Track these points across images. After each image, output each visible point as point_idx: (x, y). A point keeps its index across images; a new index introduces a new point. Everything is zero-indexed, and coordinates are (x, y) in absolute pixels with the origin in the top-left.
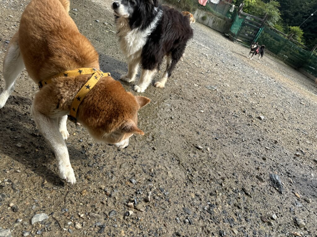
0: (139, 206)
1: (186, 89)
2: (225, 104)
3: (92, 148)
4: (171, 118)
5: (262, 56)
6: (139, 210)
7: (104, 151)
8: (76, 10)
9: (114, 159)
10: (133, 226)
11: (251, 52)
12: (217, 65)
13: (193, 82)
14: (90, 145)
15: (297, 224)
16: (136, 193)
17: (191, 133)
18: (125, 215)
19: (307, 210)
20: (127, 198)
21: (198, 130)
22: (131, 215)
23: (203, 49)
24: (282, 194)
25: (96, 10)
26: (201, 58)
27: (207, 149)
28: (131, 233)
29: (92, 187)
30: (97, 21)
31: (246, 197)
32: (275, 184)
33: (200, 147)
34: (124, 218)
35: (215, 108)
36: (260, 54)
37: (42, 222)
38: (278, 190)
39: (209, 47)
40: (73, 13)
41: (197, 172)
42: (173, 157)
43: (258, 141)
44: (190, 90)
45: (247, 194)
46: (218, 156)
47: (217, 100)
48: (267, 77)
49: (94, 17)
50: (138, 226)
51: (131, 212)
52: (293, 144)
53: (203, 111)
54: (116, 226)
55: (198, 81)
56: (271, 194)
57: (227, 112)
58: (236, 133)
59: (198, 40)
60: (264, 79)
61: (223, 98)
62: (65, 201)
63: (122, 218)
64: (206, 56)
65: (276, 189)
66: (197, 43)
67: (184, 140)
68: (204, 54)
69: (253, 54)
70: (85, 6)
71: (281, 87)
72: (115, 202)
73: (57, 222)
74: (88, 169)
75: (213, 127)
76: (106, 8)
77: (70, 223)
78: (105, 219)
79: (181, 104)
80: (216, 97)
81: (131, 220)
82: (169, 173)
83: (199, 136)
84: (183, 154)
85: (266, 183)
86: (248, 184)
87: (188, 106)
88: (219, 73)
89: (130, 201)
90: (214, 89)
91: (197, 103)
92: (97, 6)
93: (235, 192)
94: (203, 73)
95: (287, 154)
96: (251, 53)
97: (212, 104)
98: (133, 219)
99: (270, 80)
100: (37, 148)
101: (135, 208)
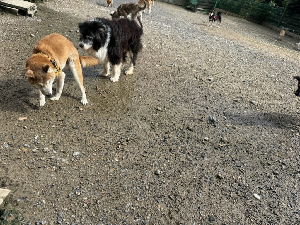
0: (124, 143)
1: (150, 71)
2: (182, 75)
3: (93, 121)
4: (139, 95)
5: (220, 21)
6: (124, 145)
7: (99, 122)
8: (52, 26)
9: (106, 124)
10: (122, 152)
11: (210, 19)
12: (177, 42)
13: (155, 63)
14: (91, 120)
15: (222, 141)
16: (121, 138)
17: (154, 101)
18: (117, 148)
19: (232, 133)
20: (117, 141)
21: (159, 98)
22: (120, 148)
23: (164, 30)
24: (216, 127)
25: (67, 20)
26: (163, 39)
27: (165, 110)
28: (121, 154)
29: (97, 139)
30: (70, 31)
31: (189, 132)
32: (211, 121)
33: (160, 109)
34: (116, 149)
35: (173, 80)
36: (218, 20)
37: (78, 155)
38: (213, 125)
39: (171, 25)
40: (51, 30)
41: (158, 123)
42: (142, 118)
43: (205, 97)
44: (153, 71)
45: (190, 130)
46: (172, 112)
47: (175, 74)
48: (226, 40)
49: (67, 28)
50: (124, 151)
51: (120, 146)
52: (235, 94)
53: (162, 85)
54: (113, 152)
55: (160, 61)
56: (208, 128)
57: (183, 81)
58: (188, 95)
59: (160, 21)
60: (223, 43)
61: (180, 71)
62: (85, 146)
63: (115, 149)
64: (167, 36)
65: (212, 125)
66: (159, 24)
67: (149, 107)
68: (165, 34)
69: (212, 21)
70: (57, 19)
71: (239, 47)
72: (111, 143)
73: (84, 154)
74: (93, 132)
75: (171, 94)
76: (74, 14)
77: (90, 154)
78: (107, 151)
79: (146, 83)
80: (175, 71)
81: (120, 150)
82: (139, 126)
83: (160, 103)
84: (148, 115)
85: (206, 122)
86: (192, 125)
87: (152, 83)
88: (178, 50)
89: (118, 142)
90: (172, 65)
91: (158, 80)
92: (67, 15)
93: (182, 130)
94: (164, 53)
95: (228, 101)
96: (210, 21)
97: (171, 78)
98: (121, 149)
99: (228, 43)
100: (63, 126)
101: (122, 144)
